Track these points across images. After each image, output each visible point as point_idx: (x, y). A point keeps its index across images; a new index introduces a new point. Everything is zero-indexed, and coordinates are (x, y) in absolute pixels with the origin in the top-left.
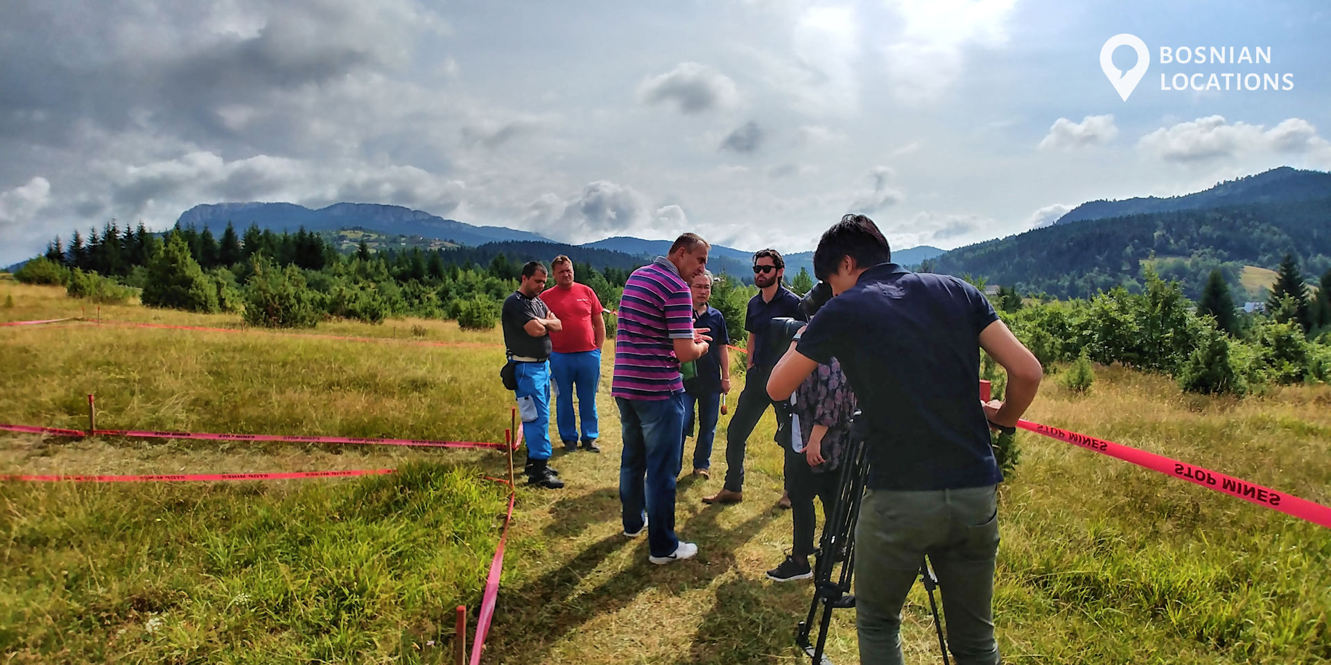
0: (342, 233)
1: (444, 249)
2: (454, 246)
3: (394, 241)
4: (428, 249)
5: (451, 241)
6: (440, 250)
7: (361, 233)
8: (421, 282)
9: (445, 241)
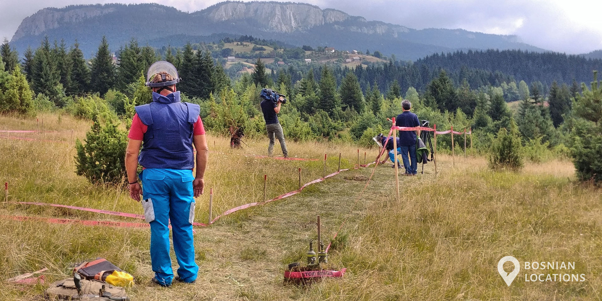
0: (227, 46)
1: (365, 66)
2: (379, 60)
3: (296, 56)
4: (343, 66)
5: (377, 55)
6: (359, 68)
7: (252, 46)
8: (331, 115)
9: (368, 53)
